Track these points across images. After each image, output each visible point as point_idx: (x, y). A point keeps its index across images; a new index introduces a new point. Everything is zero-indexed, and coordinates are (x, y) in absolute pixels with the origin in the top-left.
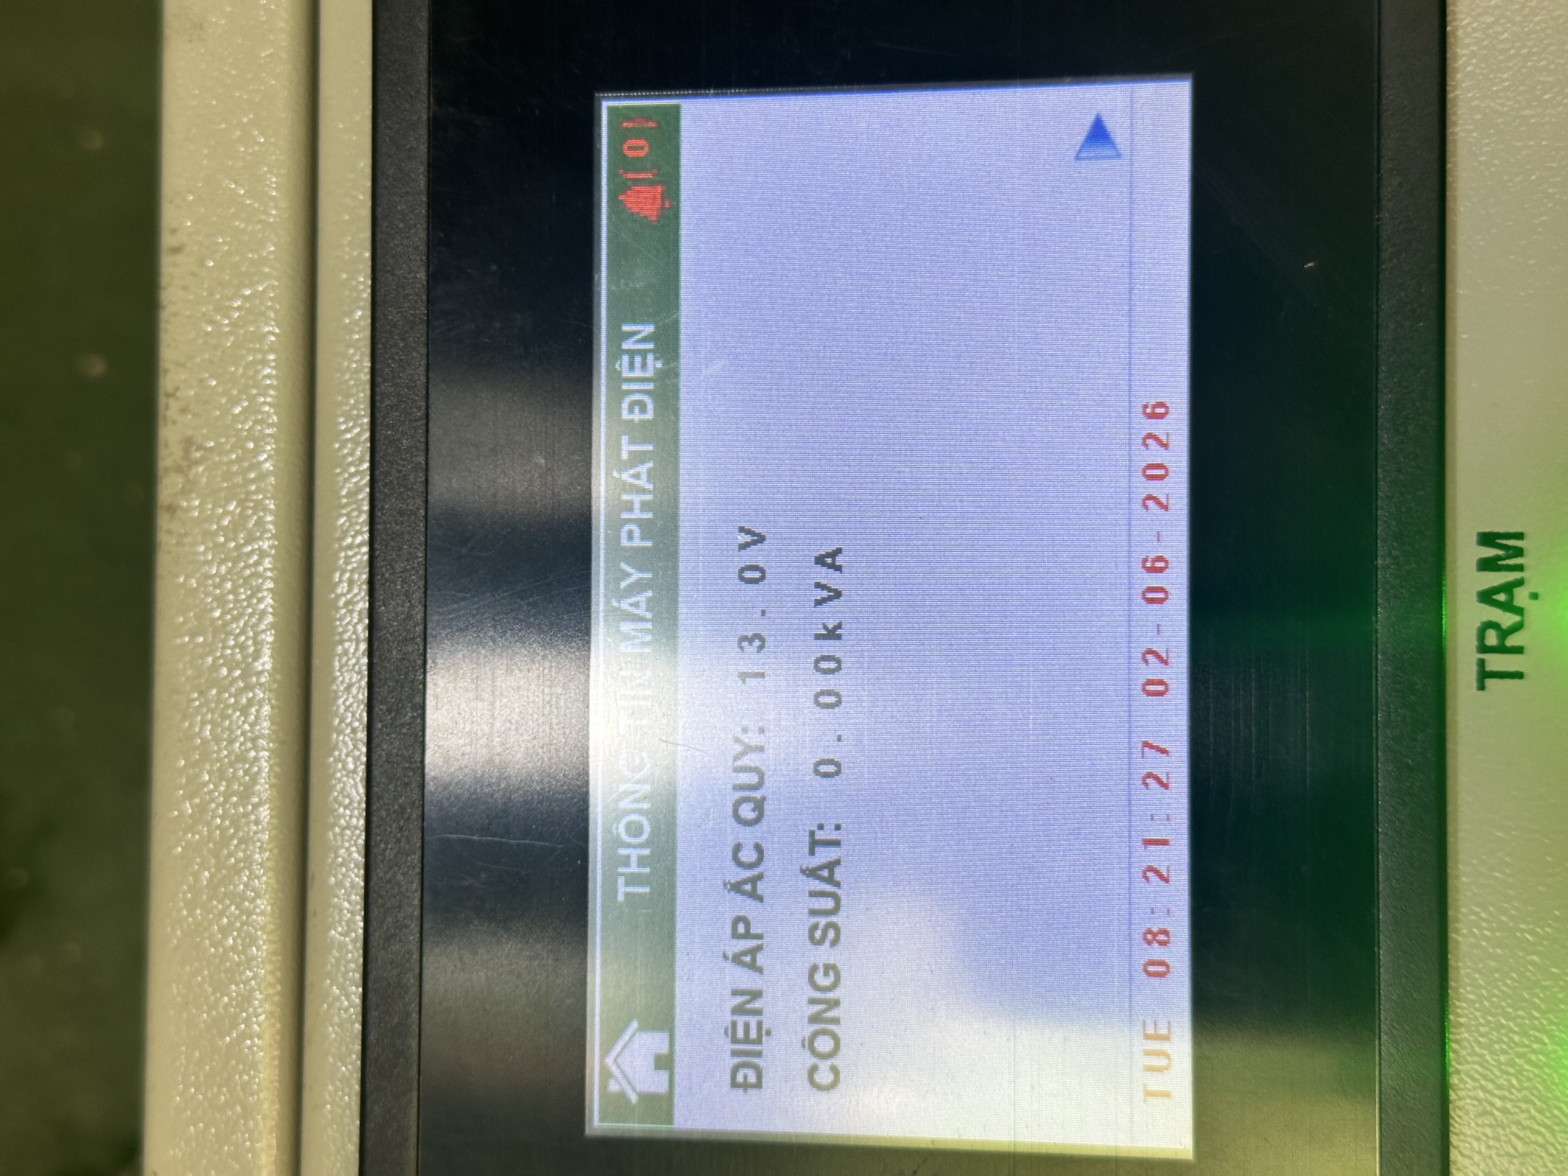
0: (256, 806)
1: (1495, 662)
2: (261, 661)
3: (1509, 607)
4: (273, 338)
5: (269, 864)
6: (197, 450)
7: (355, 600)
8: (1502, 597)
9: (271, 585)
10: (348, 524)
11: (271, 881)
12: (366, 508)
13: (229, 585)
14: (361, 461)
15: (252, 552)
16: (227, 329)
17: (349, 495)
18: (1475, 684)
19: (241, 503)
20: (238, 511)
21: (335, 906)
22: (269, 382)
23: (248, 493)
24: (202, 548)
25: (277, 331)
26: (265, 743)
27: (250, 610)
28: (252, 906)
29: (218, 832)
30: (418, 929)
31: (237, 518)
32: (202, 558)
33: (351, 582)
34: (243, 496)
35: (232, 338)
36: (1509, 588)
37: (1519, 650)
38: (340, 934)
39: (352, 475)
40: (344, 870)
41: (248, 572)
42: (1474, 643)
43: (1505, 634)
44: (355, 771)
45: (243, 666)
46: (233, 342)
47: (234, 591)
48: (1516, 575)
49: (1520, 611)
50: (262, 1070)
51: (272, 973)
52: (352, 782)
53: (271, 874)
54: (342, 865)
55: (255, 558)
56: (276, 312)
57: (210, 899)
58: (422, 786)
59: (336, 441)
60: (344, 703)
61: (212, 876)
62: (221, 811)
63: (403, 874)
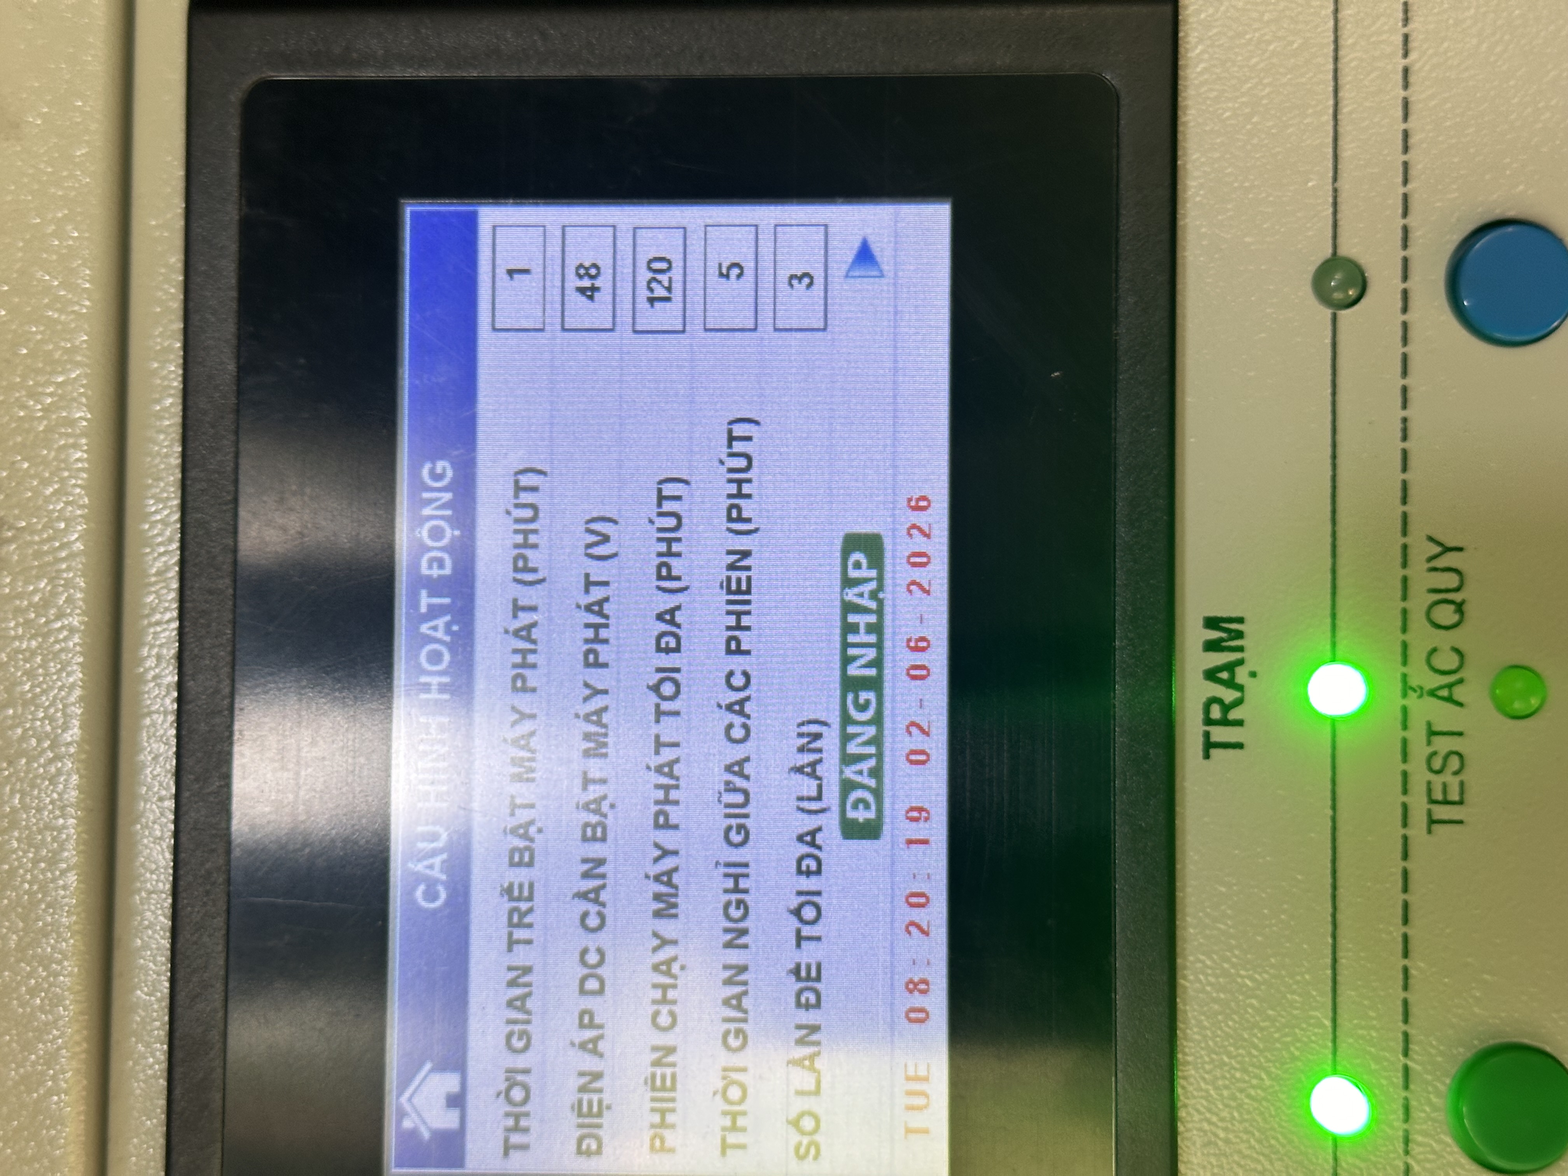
0: (63, 872)
1: (1219, 734)
2: (71, 732)
3: (1231, 684)
4: (85, 423)
5: (76, 927)
6: (9, 530)
7: (163, 674)
8: (1224, 675)
9: (81, 659)
10: (157, 601)
11: (77, 944)
12: (175, 585)
13: (39, 659)
14: (170, 540)
15: (62, 628)
16: (39, 414)
17: (159, 573)
18: (1201, 754)
19: (51, 580)
20: (49, 588)
21: (141, 967)
22: (80, 465)
23: (59, 571)
24: (12, 624)
25: (89, 416)
26: (73, 811)
27: (60, 683)
28: (59, 968)
29: (26, 897)
30: (222, 988)
31: (47, 594)
32: (13, 633)
33: (159, 657)
34: (54, 574)
35: (45, 422)
36: (1230, 667)
37: (1239, 723)
38: (146, 994)
39: (161, 555)
40: (150, 932)
41: (58, 646)
42: (1200, 716)
43: (1226, 708)
44: (161, 838)
45: (52, 736)
46: (46, 426)
47: (44, 665)
48: (1236, 656)
49: (1240, 688)
50: (69, 1124)
51: (78, 1031)
52: (159, 848)
53: (78, 937)
54: (147, 927)
55: (65, 633)
56: (87, 398)
57: (18, 961)
58: (228, 851)
59: (145, 522)
60: (151, 772)
61: (20, 939)
62: (29, 877)
63: (210, 936)
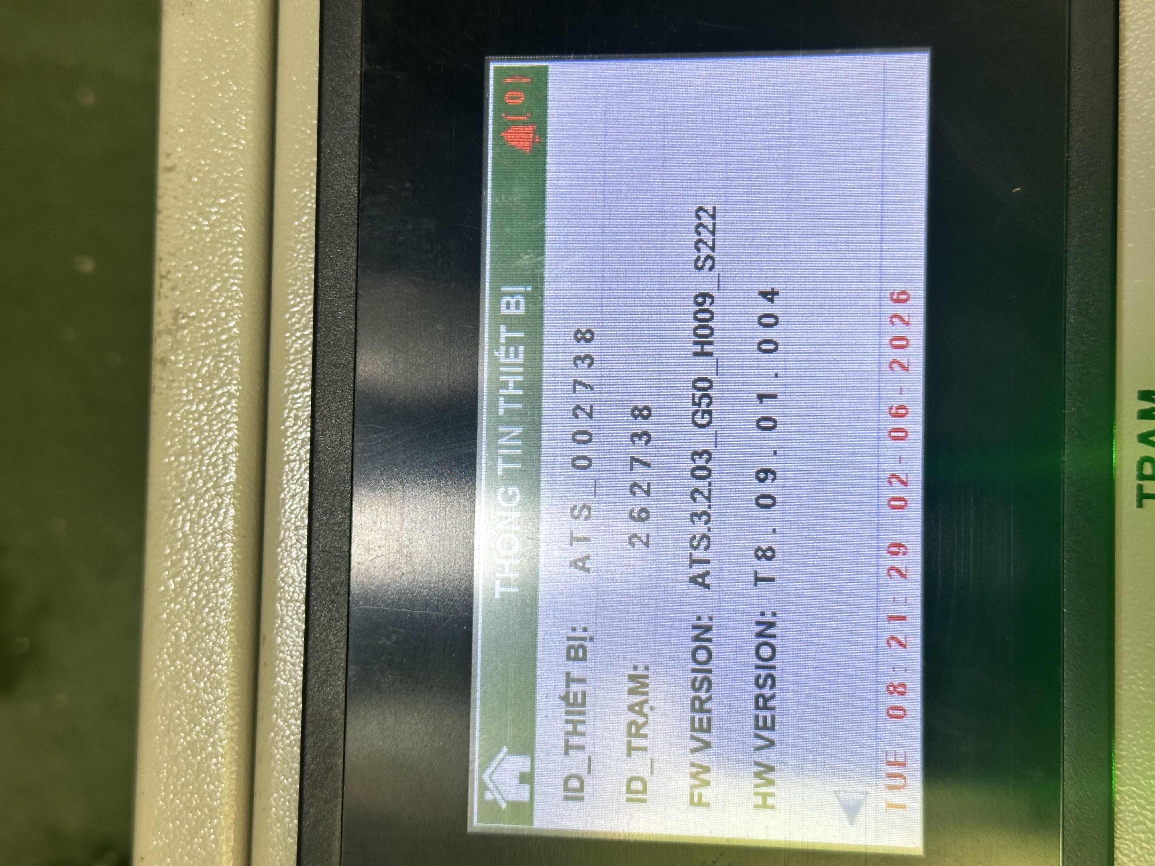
0: (222, 585)
2: (229, 476)
4: (241, 236)
5: (231, 627)
6: (183, 318)
7: (299, 431)
9: (236, 419)
10: (294, 374)
11: (232, 640)
12: (309, 362)
13: (205, 418)
14: (305, 328)
15: (223, 395)
16: (206, 228)
17: (297, 352)
18: (1135, 503)
19: (215, 357)
20: (213, 364)
21: (281, 660)
22: (237, 268)
23: (221, 350)
24: (185, 391)
25: (244, 230)
26: (230, 537)
27: (221, 438)
28: (219, 658)
29: (194, 603)
31: (212, 368)
32: (185, 398)
33: (296, 418)
34: (217, 353)
35: (211, 235)
38: (285, 680)
39: (298, 338)
40: (288, 632)
41: (219, 410)
42: (1134, 473)
44: (297, 559)
45: (215, 479)
46: (211, 238)
47: (209, 423)
50: (224, 781)
51: (233, 708)
52: (295, 567)
53: (233, 635)
54: (286, 628)
55: (225, 399)
56: (243, 216)
57: (187, 653)
58: (349, 570)
59: (287, 312)
60: (290, 507)
61: (189, 636)
62: (196, 588)
63: (334, 635)
